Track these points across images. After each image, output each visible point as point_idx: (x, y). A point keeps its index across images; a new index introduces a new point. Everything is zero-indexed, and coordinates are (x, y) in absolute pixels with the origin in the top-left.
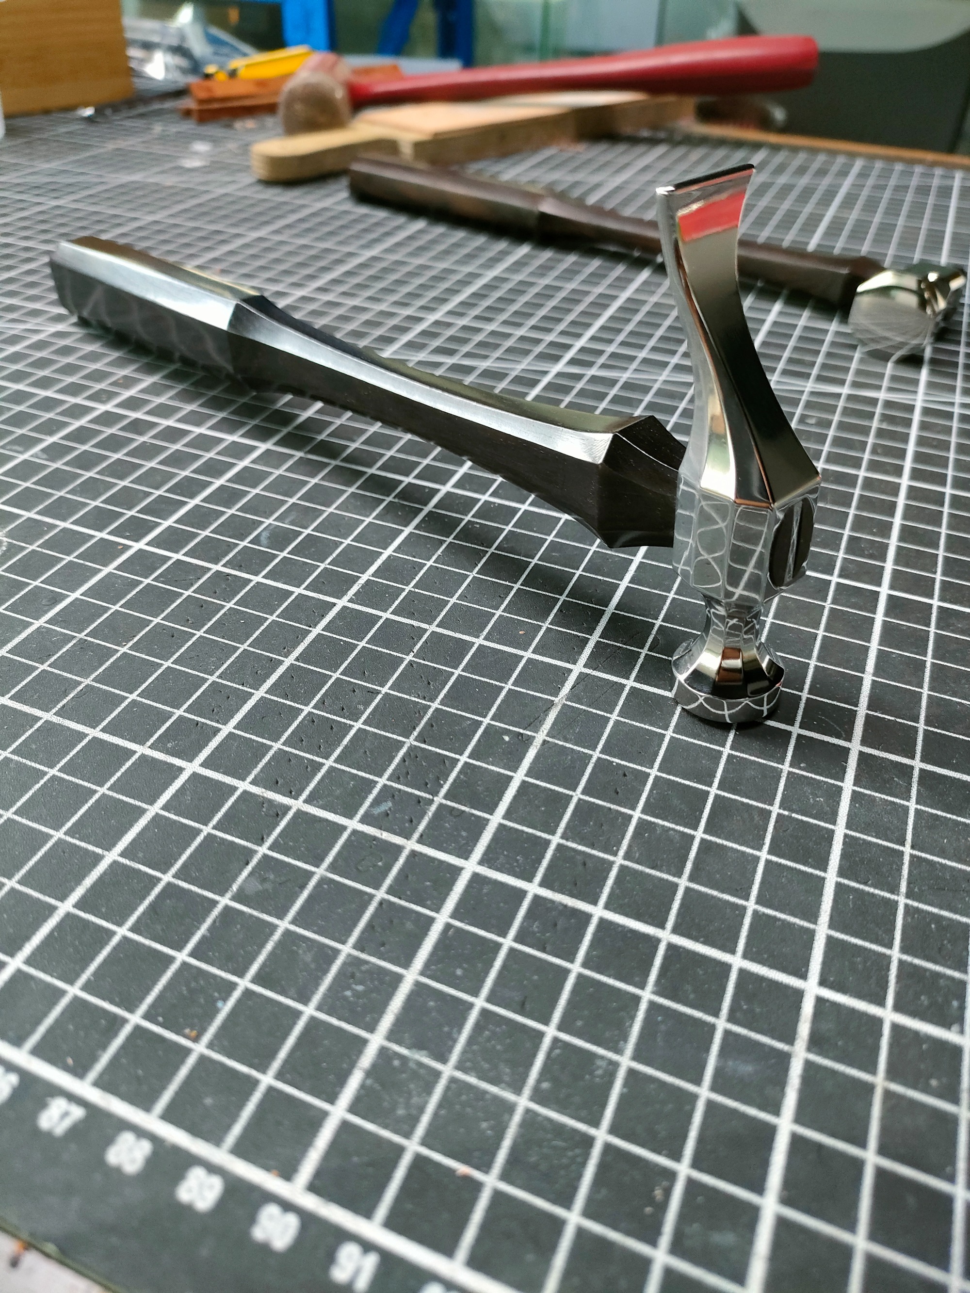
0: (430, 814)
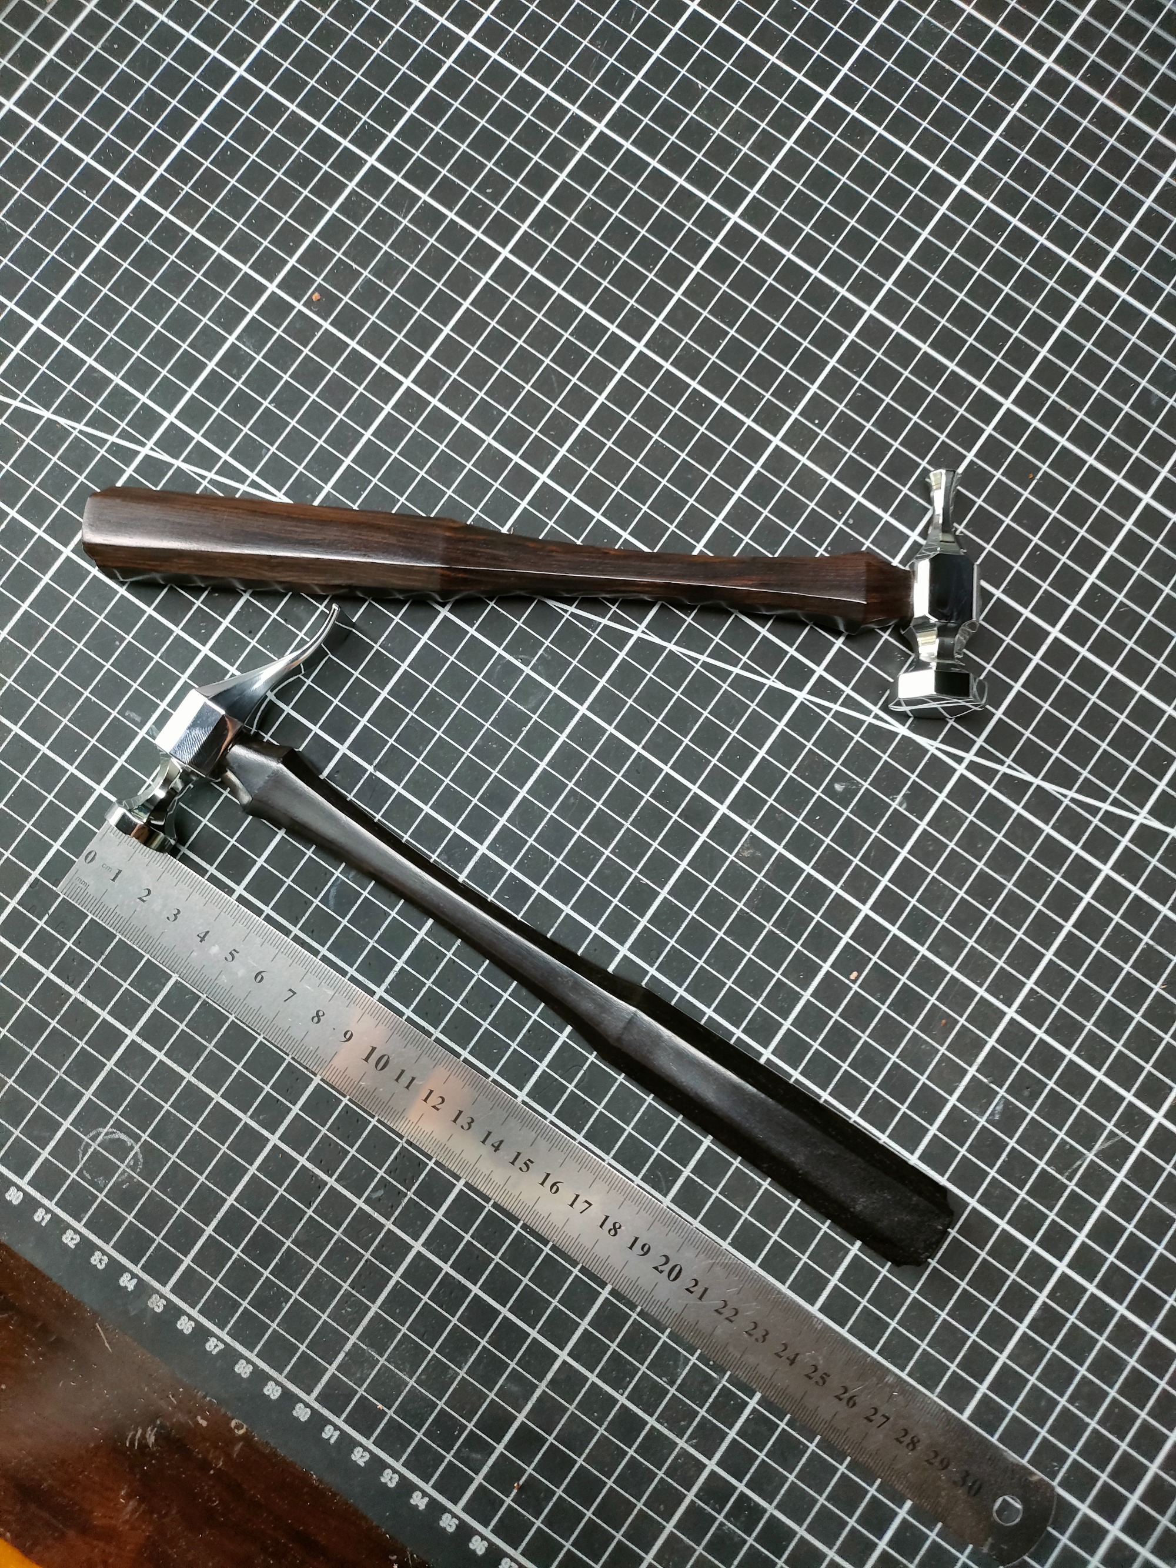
0: (403, 1204)
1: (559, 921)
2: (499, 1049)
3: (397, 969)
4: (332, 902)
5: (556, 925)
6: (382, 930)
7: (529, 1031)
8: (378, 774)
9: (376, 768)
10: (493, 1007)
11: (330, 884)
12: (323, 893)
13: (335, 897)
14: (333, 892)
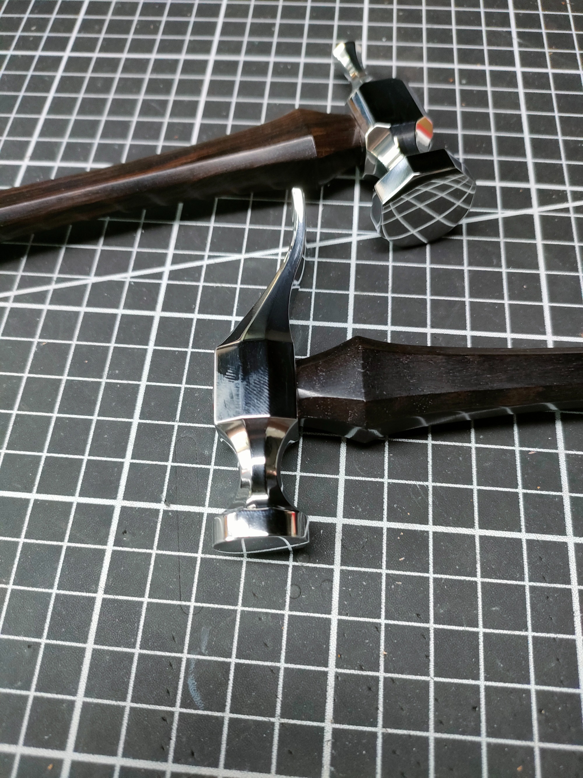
1: (478, 551)
2: (523, 762)
3: (328, 736)
4: (197, 698)
5: (478, 557)
6: (280, 696)
7: (539, 711)
8: (174, 507)
9: (168, 502)
10: (476, 708)
11: (182, 675)
12: (180, 692)
13: (198, 688)
14: (191, 682)
